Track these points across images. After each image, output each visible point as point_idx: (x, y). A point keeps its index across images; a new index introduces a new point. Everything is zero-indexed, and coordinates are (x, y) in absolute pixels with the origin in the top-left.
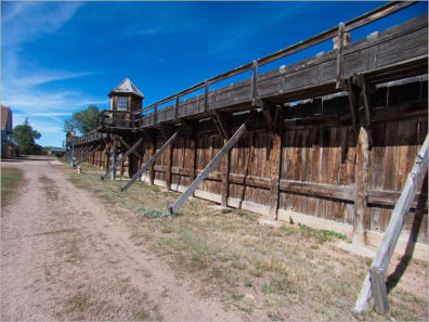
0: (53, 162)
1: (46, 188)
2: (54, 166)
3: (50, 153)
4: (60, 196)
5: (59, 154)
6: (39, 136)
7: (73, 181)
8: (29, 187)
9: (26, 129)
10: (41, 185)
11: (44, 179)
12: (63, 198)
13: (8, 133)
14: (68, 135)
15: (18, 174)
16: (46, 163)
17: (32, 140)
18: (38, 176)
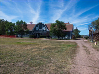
0: (85, 41)
1: (85, 50)
2: (85, 42)
3: (83, 37)
4: (91, 53)
5: (86, 38)
6: (80, 32)
7: (94, 48)
8: (80, 48)
9: (76, 30)
10: (83, 48)
11: (83, 46)
12: (92, 54)
13: (73, 32)
14: (90, 31)
15: (76, 44)
16: (83, 41)
17: (78, 33)
18: (82, 45)
